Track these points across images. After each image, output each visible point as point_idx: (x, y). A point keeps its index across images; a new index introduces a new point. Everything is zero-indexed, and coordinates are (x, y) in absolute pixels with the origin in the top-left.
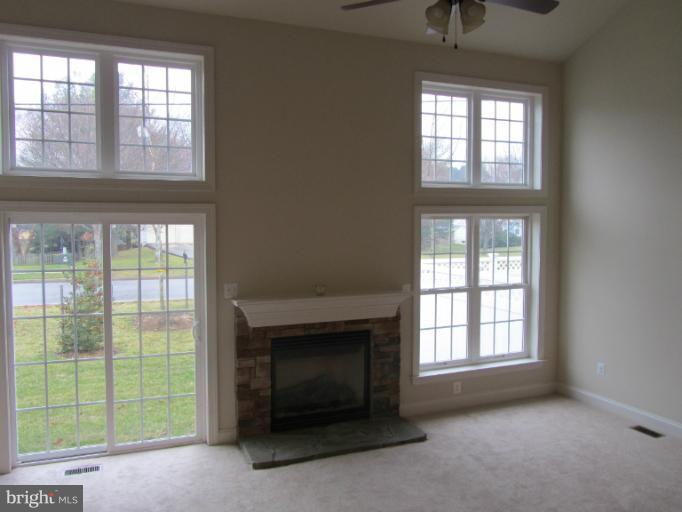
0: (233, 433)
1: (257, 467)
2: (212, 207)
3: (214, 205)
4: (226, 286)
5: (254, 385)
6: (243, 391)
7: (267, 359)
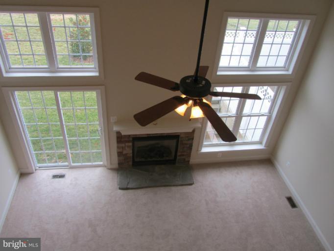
0: (116, 166)
1: (120, 189)
2: (103, 87)
3: (104, 86)
4: (112, 118)
5: (125, 152)
6: (120, 154)
7: (131, 144)
